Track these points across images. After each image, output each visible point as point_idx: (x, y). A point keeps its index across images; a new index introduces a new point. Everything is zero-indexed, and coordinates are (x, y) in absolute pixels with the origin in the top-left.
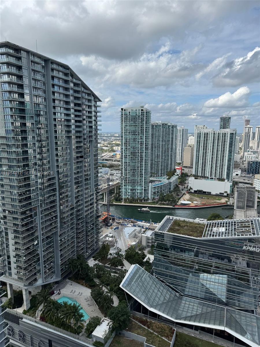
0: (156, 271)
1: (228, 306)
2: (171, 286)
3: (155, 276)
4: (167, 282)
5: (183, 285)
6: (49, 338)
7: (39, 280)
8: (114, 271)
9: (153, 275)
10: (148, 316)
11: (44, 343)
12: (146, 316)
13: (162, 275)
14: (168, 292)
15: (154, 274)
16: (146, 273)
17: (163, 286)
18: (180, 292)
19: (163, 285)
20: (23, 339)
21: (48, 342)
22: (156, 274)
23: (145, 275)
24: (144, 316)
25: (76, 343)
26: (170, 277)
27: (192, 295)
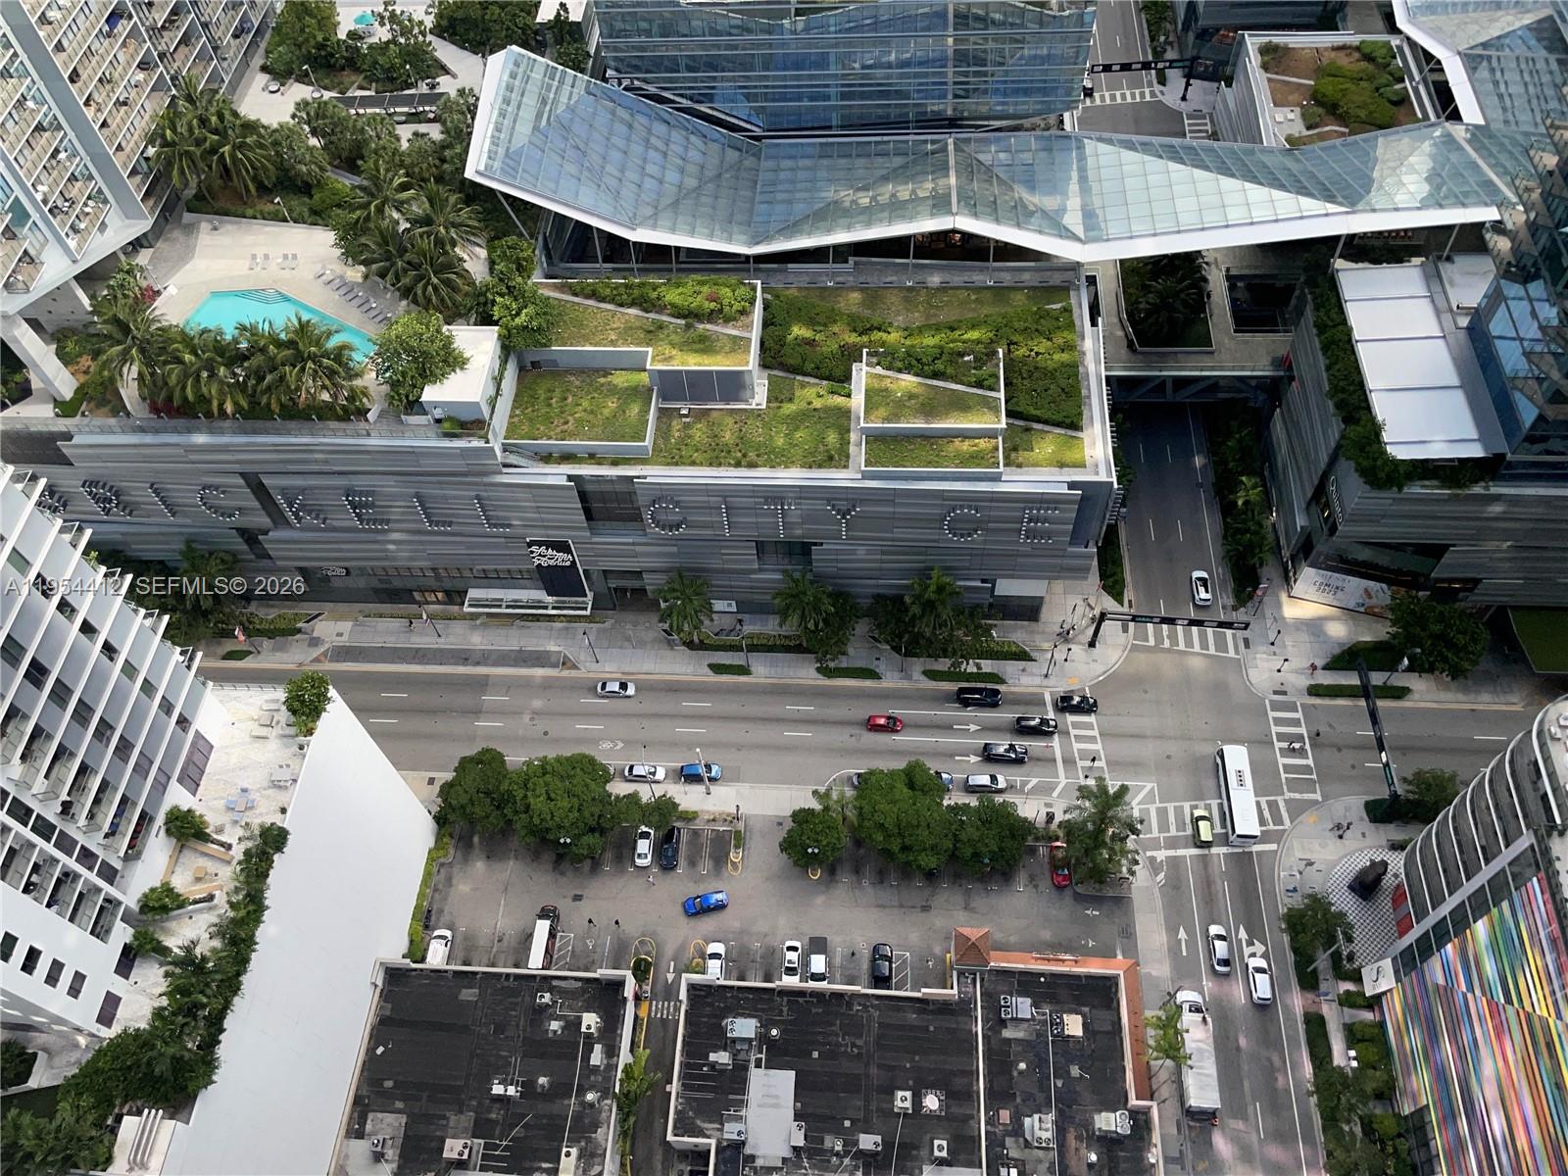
0: (616, 59)
1: (960, 127)
2: (703, 108)
3: (620, 84)
4: (681, 95)
5: (755, 87)
6: (237, 468)
7: (44, 257)
8: (406, 109)
9: (605, 80)
10: (635, 266)
11: (223, 492)
12: (624, 270)
13: (647, 72)
14: (693, 138)
15: (610, 73)
16: (569, 80)
17: (666, 116)
18: (749, 126)
19: (662, 113)
20: (121, 507)
21: (241, 481)
22: (617, 70)
23: (567, 88)
24: (614, 269)
25: (368, 452)
26: (690, 69)
27: (803, 125)
